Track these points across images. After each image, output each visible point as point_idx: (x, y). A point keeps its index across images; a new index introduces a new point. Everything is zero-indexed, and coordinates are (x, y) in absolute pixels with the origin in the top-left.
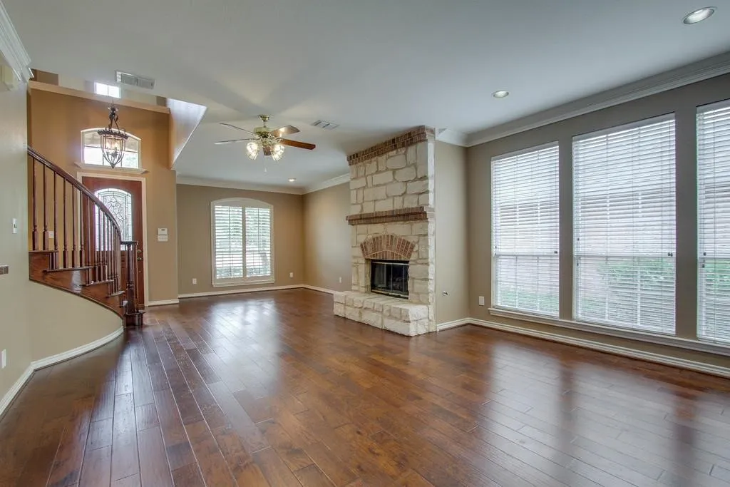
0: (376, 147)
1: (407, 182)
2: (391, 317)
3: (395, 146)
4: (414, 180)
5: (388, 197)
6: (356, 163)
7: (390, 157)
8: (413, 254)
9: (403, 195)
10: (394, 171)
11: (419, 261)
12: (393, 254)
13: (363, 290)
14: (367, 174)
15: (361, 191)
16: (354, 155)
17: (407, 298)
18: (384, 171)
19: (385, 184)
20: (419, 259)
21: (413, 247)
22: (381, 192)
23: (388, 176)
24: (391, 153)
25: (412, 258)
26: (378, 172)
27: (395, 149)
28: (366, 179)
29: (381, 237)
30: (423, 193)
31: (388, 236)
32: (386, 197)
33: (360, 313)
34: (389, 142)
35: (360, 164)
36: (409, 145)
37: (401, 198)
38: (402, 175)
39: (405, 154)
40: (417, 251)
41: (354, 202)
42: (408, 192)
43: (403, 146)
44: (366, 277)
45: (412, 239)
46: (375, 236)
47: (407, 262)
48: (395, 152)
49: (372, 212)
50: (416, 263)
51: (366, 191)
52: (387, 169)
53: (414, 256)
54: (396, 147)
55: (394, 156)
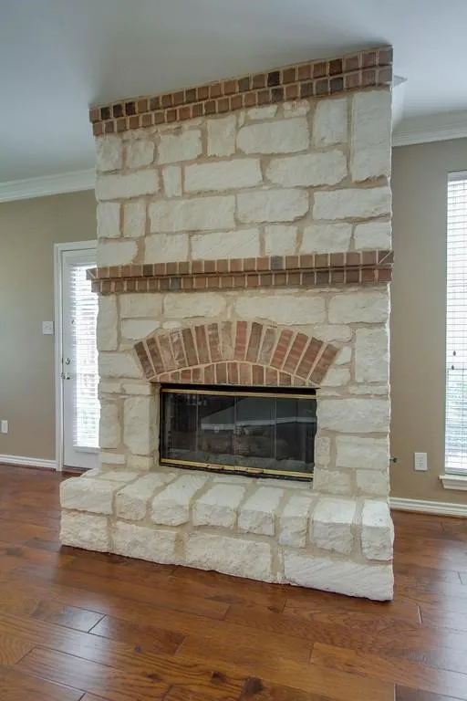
0: (206, 88)
1: (311, 189)
2: (311, 548)
3: (278, 93)
4: (338, 187)
5: (239, 224)
6: (121, 131)
7: (249, 122)
8: (331, 371)
9: (298, 220)
10: (265, 160)
11: (352, 389)
12: (258, 370)
13: (146, 463)
14: (160, 161)
15: (140, 205)
16: (117, 108)
17: (310, 480)
18: (225, 158)
19: (229, 192)
20: (352, 381)
21: (332, 353)
22: (219, 211)
24: (254, 113)
25: (326, 382)
26: (203, 158)
27: (274, 102)
28: (160, 175)
29: (214, 327)
30: (371, 219)
31: (242, 325)
32: (233, 225)
33: (179, 541)
34: (259, 78)
35: (139, 133)
36: (322, 95)
37: (293, 230)
38: (289, 172)
39: (310, 116)
40: (350, 365)
41: (114, 232)
42: (316, 215)
43: (307, 94)
44: (151, 428)
45: (327, 335)
46: (191, 325)
47: (312, 391)
48: (271, 109)
49: (184, 260)
50: (342, 392)
51: (157, 208)
52: (239, 153)
53: (334, 377)
54: (278, 97)
55: (268, 120)
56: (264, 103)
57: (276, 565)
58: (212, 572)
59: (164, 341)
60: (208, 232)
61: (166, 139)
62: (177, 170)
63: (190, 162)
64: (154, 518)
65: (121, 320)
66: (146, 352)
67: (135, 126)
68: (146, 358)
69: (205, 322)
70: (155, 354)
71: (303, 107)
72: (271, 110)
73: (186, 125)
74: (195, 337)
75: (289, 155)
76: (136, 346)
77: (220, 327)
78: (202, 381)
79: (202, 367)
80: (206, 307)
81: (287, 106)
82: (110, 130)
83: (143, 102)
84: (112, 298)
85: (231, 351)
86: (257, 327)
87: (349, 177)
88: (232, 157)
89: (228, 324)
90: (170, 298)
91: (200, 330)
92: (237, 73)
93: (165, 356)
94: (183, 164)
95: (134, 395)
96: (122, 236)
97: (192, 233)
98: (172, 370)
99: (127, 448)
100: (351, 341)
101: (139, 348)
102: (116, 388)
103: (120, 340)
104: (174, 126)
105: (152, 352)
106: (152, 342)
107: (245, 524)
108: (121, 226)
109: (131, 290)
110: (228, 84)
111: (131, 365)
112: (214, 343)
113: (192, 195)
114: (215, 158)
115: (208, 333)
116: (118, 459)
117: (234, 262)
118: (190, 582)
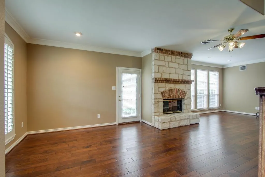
7: (177, 58)
19: (175, 68)
20: (188, 97)
23: (176, 66)
29: (173, 89)
31: (176, 89)
32: (175, 73)
37: (182, 75)
40: (188, 95)
42: (184, 74)
46: (170, 89)
56: (179, 56)
57: (190, 122)
58: (183, 126)
59: (166, 92)
60: (172, 74)
61: (166, 57)
62: (168, 62)
63: (170, 62)
64: (176, 120)
65: (158, 88)
66: (163, 94)
67: (162, 53)
68: (163, 95)
69: (172, 89)
70: (164, 94)
71: (183, 58)
72: (180, 57)
73: (169, 55)
74: (170, 91)
75: (181, 64)
76: (161, 93)
77: (174, 89)
78: (171, 98)
79: (171, 96)
80: (172, 86)
81: (182, 57)
82: (158, 52)
83: (164, 50)
84: (157, 84)
85: (175, 93)
86: (178, 89)
87: (187, 69)
88: (175, 63)
89: (175, 89)
90: (167, 84)
91: (171, 90)
92: (178, 51)
93: (166, 94)
94: (169, 62)
95: (161, 102)
96: (159, 72)
97: (170, 73)
98: (167, 96)
99: (159, 111)
100: (188, 92)
101: (162, 93)
102: (157, 100)
103: (158, 92)
104: (167, 55)
105: (164, 93)
106: (164, 92)
107: (186, 118)
108: (159, 70)
109: (162, 82)
110: (176, 52)
111: (160, 96)
112: (173, 92)
113: (170, 67)
114: (173, 62)
115: (172, 90)
116: (158, 114)
117: (173, 79)
118: (180, 128)
